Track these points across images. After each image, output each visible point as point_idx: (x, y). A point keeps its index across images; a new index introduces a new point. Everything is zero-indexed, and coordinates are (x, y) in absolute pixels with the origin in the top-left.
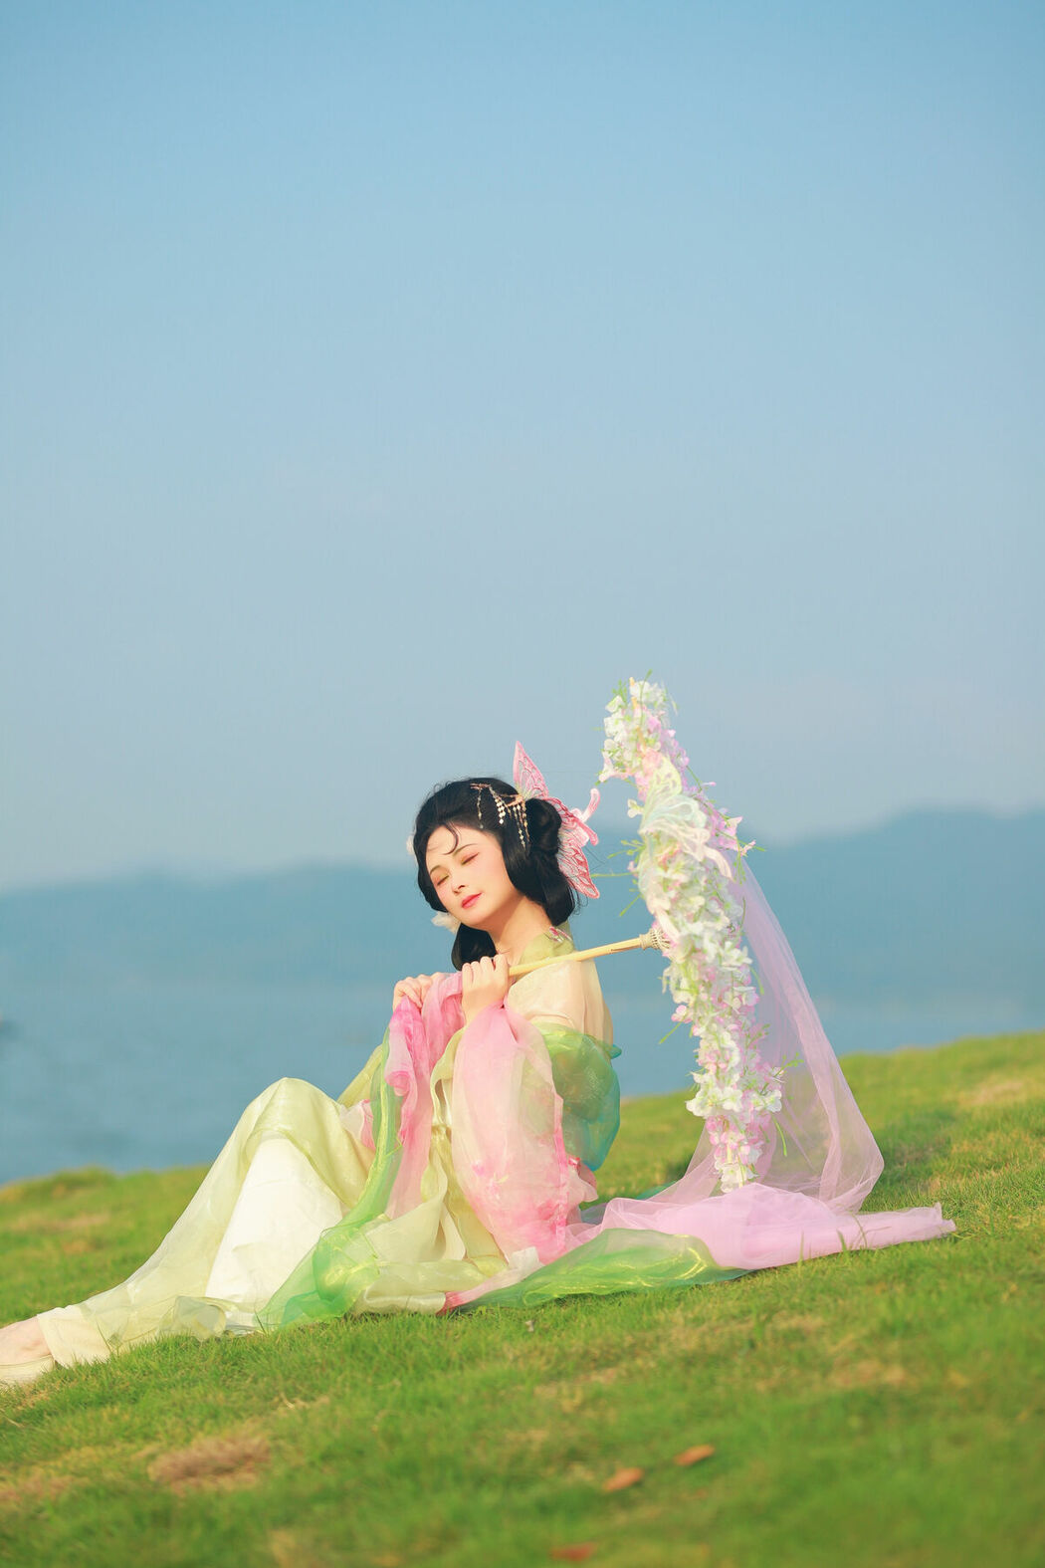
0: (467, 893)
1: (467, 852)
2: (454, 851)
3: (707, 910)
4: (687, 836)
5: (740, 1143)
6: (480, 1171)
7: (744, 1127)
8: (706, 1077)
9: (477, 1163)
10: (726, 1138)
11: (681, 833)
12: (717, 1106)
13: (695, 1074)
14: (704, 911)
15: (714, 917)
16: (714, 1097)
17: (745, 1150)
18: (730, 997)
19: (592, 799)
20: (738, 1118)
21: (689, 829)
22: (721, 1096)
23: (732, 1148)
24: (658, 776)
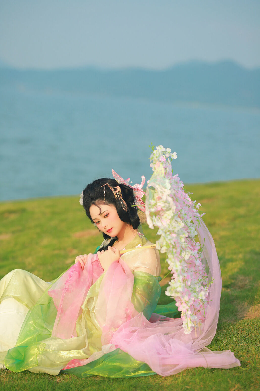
0: (108, 228)
1: (105, 214)
2: (100, 214)
19: (143, 180)
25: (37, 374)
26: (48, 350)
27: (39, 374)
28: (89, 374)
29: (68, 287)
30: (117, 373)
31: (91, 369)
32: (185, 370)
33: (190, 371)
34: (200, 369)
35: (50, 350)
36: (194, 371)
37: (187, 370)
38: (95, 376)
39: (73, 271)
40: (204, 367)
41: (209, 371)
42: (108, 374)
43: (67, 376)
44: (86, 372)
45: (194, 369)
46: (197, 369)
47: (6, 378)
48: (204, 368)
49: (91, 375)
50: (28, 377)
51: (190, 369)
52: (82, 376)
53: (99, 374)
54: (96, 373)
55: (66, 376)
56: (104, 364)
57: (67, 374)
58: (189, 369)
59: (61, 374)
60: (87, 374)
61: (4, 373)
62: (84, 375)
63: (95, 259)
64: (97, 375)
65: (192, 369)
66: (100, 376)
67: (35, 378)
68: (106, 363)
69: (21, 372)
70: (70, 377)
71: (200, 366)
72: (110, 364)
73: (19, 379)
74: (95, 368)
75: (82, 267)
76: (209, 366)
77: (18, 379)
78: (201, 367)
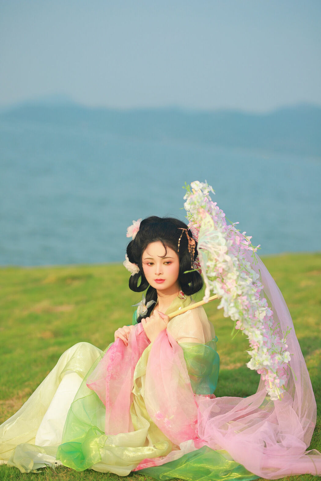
2: (163, 257)
3: (241, 277)
4: (216, 250)
5: (275, 378)
6: (159, 416)
7: (275, 371)
8: (254, 352)
9: (157, 413)
10: (268, 377)
11: (212, 249)
12: (261, 364)
13: (248, 352)
14: (240, 278)
15: (244, 279)
16: (258, 361)
17: (277, 381)
18: (258, 314)
20: (272, 368)
21: (218, 247)
22: (261, 360)
23: (271, 381)
24: (204, 223)
25: (104, 474)
26: (111, 445)
27: (107, 474)
28: (169, 477)
29: (112, 373)
30: (204, 476)
31: (172, 470)
32: (288, 477)
33: (294, 478)
34: (307, 476)
35: (113, 446)
36: (299, 478)
37: (290, 477)
38: (176, 479)
39: (114, 353)
40: (312, 474)
41: (318, 479)
42: (192, 477)
43: (142, 477)
44: (165, 474)
45: (300, 476)
46: (303, 476)
47: (66, 476)
48: (312, 476)
49: (171, 478)
50: (93, 477)
51: (295, 476)
52: (161, 478)
53: (181, 477)
54: (178, 476)
55: (139, 477)
56: (187, 465)
57: (141, 475)
58: (293, 476)
59: (134, 475)
60: (167, 476)
61: (64, 471)
62: (162, 477)
63: (140, 331)
64: (178, 478)
65: (298, 475)
66: (182, 479)
67: (102, 478)
68: (190, 463)
69: (85, 471)
70: (144, 479)
71: (307, 473)
72: (195, 465)
73: (82, 479)
74: (176, 469)
75: (125, 343)
76: (318, 473)
77: (80, 479)
78: (309, 474)
